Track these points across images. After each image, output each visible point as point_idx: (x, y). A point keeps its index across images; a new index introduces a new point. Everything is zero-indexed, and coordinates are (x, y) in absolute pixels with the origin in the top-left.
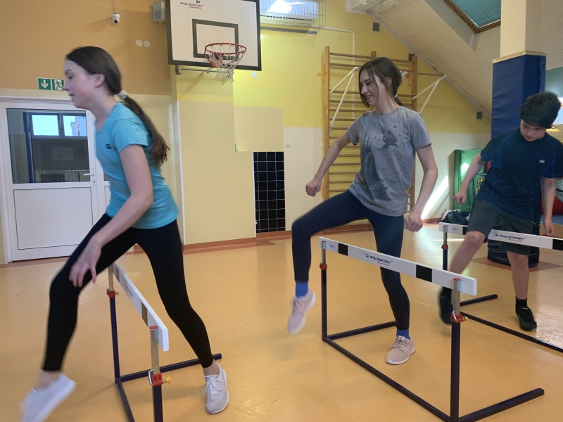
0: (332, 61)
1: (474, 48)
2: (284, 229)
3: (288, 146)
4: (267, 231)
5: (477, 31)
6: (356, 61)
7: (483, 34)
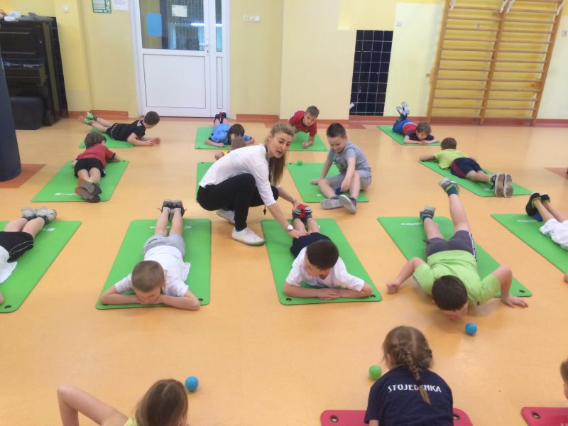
2: (382, 114)
3: (399, 25)
4: (363, 114)
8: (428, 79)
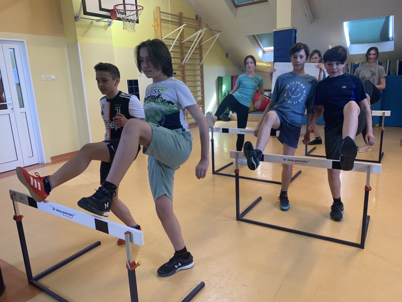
0: (162, 17)
1: (235, 16)
3: (140, 76)
5: (237, 6)
6: (171, 18)
7: (240, 8)
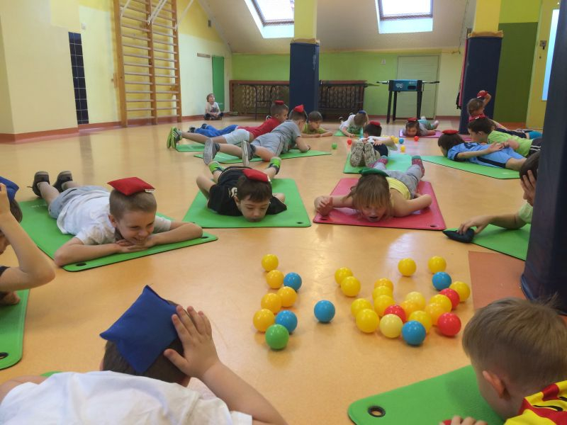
2: (88, 122)
3: (84, 28)
8: (113, 84)
